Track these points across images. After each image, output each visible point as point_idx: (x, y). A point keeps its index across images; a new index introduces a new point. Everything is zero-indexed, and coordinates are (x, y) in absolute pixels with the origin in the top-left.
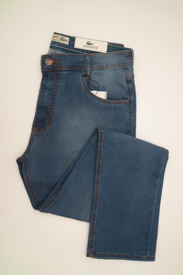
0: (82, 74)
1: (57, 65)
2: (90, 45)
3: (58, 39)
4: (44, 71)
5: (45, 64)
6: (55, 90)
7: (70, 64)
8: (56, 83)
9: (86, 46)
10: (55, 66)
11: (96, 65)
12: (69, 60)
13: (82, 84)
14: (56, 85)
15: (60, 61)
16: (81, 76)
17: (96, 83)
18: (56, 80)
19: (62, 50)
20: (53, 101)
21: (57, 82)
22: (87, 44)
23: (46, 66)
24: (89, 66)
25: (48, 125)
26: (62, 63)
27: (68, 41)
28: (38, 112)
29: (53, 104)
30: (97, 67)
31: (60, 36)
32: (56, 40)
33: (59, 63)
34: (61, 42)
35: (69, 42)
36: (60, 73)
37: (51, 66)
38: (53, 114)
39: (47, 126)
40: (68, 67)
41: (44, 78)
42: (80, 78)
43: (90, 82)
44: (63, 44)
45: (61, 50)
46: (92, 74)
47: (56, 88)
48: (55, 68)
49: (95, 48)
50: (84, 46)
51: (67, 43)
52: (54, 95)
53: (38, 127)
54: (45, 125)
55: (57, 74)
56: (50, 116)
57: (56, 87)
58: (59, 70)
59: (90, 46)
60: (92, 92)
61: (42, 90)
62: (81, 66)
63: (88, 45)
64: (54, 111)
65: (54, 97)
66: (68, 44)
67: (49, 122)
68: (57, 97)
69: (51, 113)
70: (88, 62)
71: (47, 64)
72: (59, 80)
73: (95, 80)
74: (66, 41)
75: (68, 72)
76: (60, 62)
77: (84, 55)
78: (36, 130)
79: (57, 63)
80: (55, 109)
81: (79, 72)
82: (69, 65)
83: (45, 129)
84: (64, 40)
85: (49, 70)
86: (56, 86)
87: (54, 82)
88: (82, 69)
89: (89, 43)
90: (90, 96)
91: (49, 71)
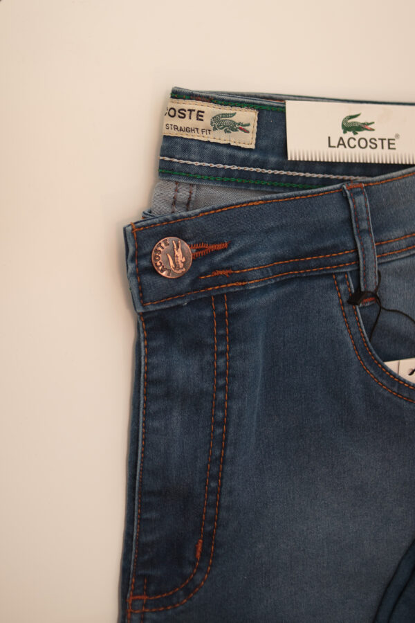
0: (342, 287)
1: (213, 269)
2: (361, 134)
3: (200, 125)
4: (151, 308)
5: (152, 271)
6: (221, 396)
7: (279, 252)
8: (221, 362)
9: (341, 142)
10: (205, 274)
11: (398, 233)
12: (270, 231)
13: (348, 339)
14: (222, 369)
15: (231, 244)
16: (337, 301)
17: (404, 319)
18: (221, 348)
19: (228, 182)
20: (217, 453)
21: (222, 354)
22: (346, 128)
23: (159, 281)
24: (369, 241)
25: (199, 569)
26: (240, 253)
27: (253, 128)
28: (145, 516)
29: (215, 470)
30: (404, 243)
31: (211, 110)
32: (187, 130)
33: (223, 255)
34: (220, 137)
35: (258, 134)
36: (235, 306)
37: (188, 281)
38: (224, 514)
39: (199, 577)
40: (273, 268)
41: (154, 344)
42: (337, 312)
43: (381, 319)
44: (228, 146)
45: (222, 182)
46: (388, 281)
47: (223, 388)
48: (207, 286)
49: (386, 143)
50: (334, 142)
51: (247, 140)
52: (219, 424)
53: (152, 588)
54: (188, 570)
55: (221, 316)
56: (209, 528)
57: (221, 382)
58: (228, 294)
59: (357, 137)
60: (391, 365)
61: (154, 407)
62: (335, 248)
63: (350, 134)
64: (225, 500)
65: (219, 431)
66: (253, 146)
67: (205, 553)
68: (231, 430)
69: (211, 511)
70: (364, 225)
71: (164, 274)
72: (232, 342)
73: (400, 308)
74: (242, 128)
75: (272, 296)
76: (230, 251)
77: (341, 191)
78: (145, 605)
79: (218, 258)
80: (230, 493)
81: (327, 282)
82: (276, 259)
83: (188, 592)
84: (232, 127)
85: (179, 302)
86: (223, 375)
87: (208, 357)
88: (338, 264)
89: (351, 126)
90: (386, 394)
91: (179, 307)
